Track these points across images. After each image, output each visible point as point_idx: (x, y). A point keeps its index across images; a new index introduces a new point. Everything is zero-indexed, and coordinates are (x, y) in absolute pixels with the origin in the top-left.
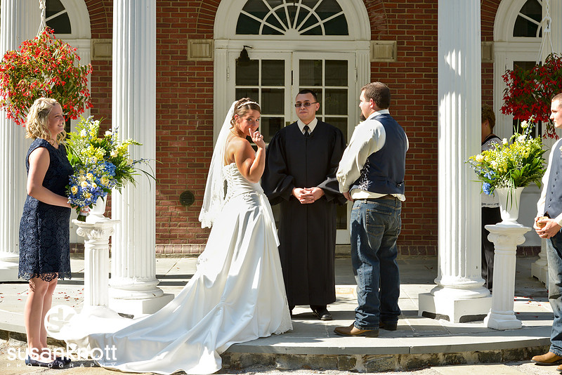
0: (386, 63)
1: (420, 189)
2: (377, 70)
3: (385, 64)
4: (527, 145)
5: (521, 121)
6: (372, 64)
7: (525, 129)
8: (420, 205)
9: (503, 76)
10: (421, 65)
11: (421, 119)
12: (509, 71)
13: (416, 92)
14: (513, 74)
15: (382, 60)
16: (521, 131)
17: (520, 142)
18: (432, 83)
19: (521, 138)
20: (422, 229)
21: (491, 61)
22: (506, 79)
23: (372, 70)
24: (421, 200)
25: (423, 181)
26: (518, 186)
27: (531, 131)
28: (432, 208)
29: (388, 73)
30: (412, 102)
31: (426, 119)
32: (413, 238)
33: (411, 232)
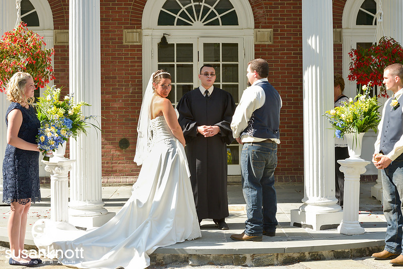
0: (266, 45)
1: (291, 135)
2: (259, 50)
4: (367, 103)
5: (362, 85)
6: (256, 46)
7: (365, 91)
8: (291, 146)
9: (349, 53)
10: (290, 46)
11: (291, 84)
12: (353, 50)
13: (288, 65)
14: (356, 52)
15: (263, 43)
16: (362, 93)
17: (362, 100)
18: (298, 59)
19: (363, 97)
20: (293, 164)
21: (341, 43)
22: (351, 55)
23: (256, 50)
24: (291, 142)
25: (293, 129)
26: (361, 132)
27: (369, 92)
28: (299, 149)
29: (267, 52)
30: (285, 73)
31: (294, 84)
32: (286, 170)
33: (285, 166)
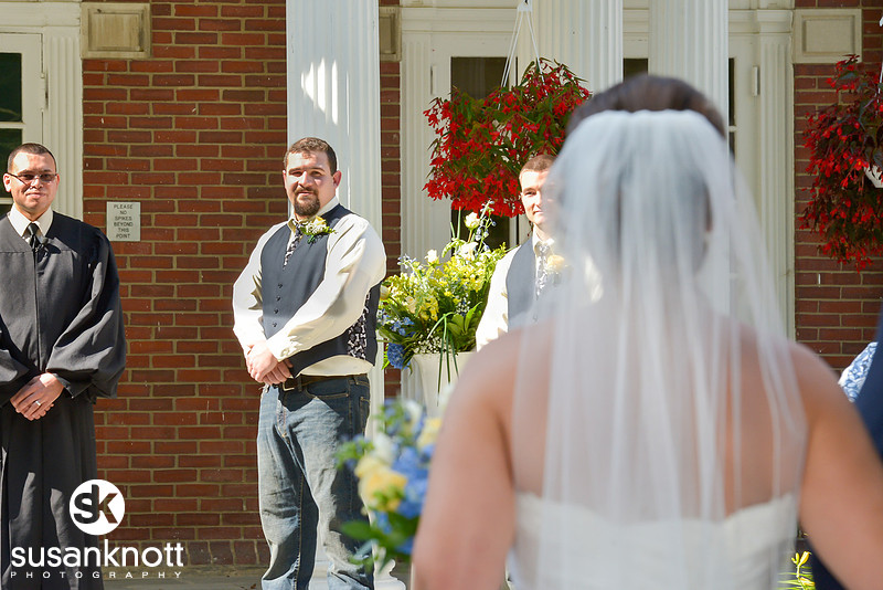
0: (124, 62)
1: (215, 390)
2: (98, 80)
3: (120, 64)
4: (478, 264)
5: (465, 213)
6: (87, 64)
7: (475, 230)
8: (215, 433)
9: (427, 113)
10: (214, 67)
11: (216, 207)
12: (438, 101)
13: (203, 138)
14: (447, 109)
15: (113, 55)
16: (465, 235)
17: (465, 256)
18: (243, 115)
19: (467, 248)
20: (220, 497)
21: (394, 58)
22: (433, 119)
23: (87, 79)
24: (216, 418)
25: (222, 369)
26: (462, 349)
27: (486, 234)
28: (243, 441)
29: (128, 88)
30: (193, 165)
31: (229, 208)
32: (198, 519)
33: (193, 505)
